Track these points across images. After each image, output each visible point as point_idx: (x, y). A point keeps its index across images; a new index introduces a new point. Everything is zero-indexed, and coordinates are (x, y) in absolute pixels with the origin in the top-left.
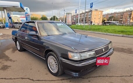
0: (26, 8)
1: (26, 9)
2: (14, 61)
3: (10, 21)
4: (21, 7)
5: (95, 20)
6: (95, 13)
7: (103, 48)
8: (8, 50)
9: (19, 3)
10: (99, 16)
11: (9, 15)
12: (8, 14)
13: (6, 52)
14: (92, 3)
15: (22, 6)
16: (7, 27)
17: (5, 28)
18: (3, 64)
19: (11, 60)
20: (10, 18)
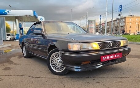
0: (41, 17)
1: (41, 19)
2: (18, 65)
3: (21, 32)
4: (34, 15)
5: (130, 29)
6: (130, 20)
7: (111, 42)
8: (14, 57)
9: (33, 11)
10: (137, 23)
11: (21, 26)
12: (20, 24)
13: (11, 58)
14: (121, 5)
15: (36, 14)
16: (17, 39)
17: (15, 40)
18: (6, 67)
19: (15, 64)
20: (22, 29)
